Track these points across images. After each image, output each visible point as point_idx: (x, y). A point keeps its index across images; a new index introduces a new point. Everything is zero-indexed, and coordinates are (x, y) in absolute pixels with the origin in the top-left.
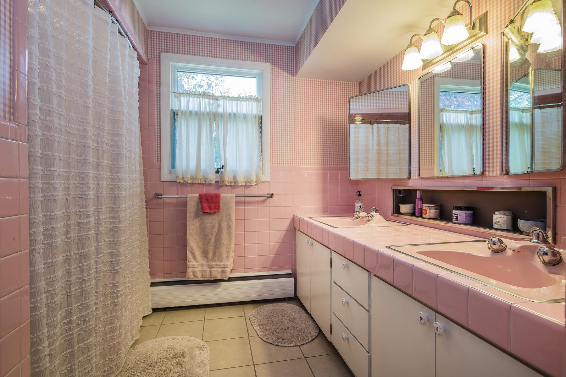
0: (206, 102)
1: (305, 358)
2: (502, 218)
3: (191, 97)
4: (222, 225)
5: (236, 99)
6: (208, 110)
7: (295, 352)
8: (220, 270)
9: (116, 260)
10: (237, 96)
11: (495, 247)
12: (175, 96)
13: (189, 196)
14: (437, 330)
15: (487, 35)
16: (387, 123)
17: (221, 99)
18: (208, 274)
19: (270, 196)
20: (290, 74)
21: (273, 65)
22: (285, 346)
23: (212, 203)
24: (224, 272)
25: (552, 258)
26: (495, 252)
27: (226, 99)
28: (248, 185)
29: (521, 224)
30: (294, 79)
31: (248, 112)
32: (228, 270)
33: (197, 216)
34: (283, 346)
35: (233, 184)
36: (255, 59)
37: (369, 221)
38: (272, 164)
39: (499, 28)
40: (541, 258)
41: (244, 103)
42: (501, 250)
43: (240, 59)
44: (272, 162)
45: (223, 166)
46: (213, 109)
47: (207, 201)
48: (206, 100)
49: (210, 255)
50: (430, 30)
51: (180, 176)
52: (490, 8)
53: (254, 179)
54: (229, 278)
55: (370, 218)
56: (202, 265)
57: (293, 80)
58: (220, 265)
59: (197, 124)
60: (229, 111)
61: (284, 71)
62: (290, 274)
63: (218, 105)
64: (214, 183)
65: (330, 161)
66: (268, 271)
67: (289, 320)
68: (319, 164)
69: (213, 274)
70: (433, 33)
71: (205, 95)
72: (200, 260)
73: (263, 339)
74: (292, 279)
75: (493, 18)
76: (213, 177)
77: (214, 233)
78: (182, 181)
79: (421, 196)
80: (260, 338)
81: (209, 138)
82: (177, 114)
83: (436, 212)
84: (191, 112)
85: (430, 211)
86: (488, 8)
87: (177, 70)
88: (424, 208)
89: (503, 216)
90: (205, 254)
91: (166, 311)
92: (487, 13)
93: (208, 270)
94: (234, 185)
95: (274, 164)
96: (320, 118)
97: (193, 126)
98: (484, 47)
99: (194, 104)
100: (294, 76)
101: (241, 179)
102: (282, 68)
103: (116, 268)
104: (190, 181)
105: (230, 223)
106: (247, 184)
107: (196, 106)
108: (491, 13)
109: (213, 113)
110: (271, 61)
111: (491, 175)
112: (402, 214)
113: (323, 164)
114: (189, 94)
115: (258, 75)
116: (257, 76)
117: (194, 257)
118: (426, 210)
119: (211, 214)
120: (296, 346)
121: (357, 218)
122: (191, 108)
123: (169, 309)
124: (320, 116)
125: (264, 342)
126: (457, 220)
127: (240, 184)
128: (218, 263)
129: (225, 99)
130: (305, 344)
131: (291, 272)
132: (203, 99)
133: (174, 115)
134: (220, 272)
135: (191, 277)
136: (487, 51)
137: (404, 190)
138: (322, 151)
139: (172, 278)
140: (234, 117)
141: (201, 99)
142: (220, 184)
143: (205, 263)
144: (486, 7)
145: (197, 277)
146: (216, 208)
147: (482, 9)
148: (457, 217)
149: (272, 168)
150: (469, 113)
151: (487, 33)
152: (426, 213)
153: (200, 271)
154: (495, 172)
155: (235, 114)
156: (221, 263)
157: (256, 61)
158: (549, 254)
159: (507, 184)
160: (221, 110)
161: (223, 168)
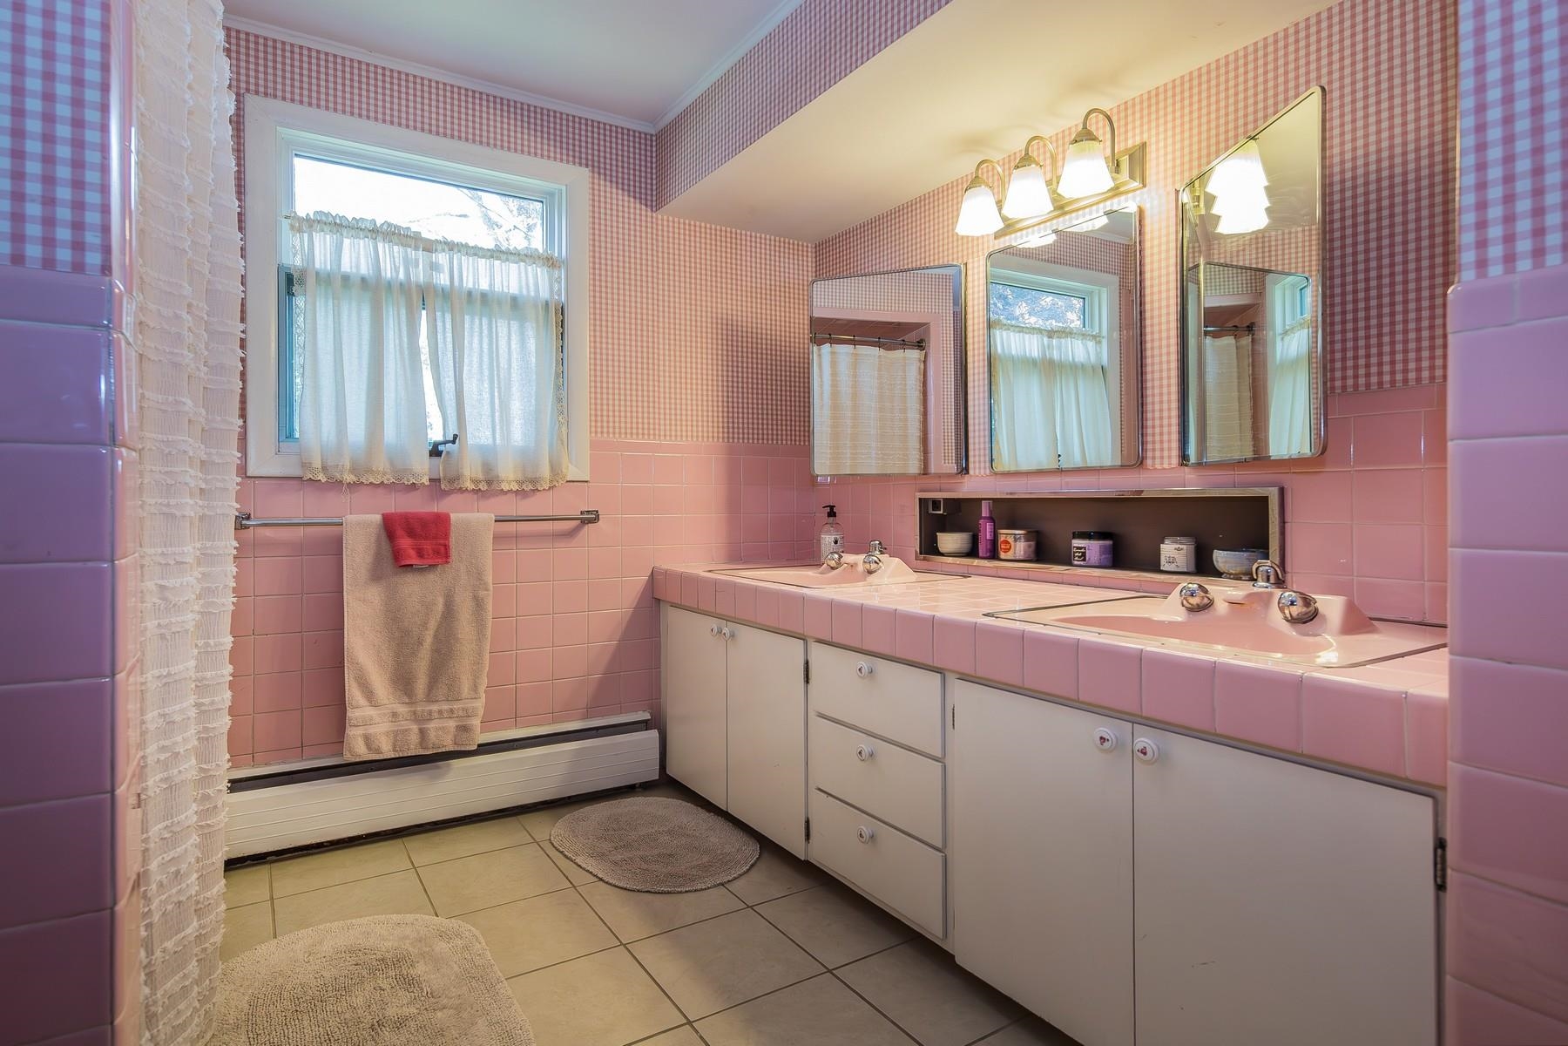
0: (396, 254)
1: (751, 907)
2: (1178, 549)
3: (345, 234)
4: (458, 599)
5: (489, 254)
6: (402, 276)
7: (716, 900)
8: (452, 724)
9: (212, 703)
10: (491, 246)
11: (1195, 601)
12: (292, 227)
13: (350, 518)
14: (1145, 754)
15: (1145, 190)
16: (854, 343)
17: (443, 251)
18: (414, 738)
19: (590, 518)
20: (641, 203)
21: (596, 175)
22: (686, 892)
23: (426, 538)
24: (464, 729)
25: (1304, 609)
26: (1193, 610)
27: (459, 251)
28: (528, 487)
29: (1221, 558)
30: (652, 217)
31: (525, 292)
32: (476, 722)
33: (376, 575)
34: (681, 892)
35: (483, 487)
36: (546, 153)
37: (870, 572)
38: (593, 435)
39: (1170, 181)
40: (1287, 612)
41: (513, 267)
42: (1207, 606)
43: (495, 145)
44: (593, 429)
45: (455, 437)
46: (420, 275)
47: (411, 533)
48: (396, 248)
49: (421, 685)
50: (1026, 160)
51: (317, 464)
52: (1149, 138)
53: (545, 472)
54: (479, 745)
55: (874, 566)
56: (394, 715)
57: (649, 219)
58: (452, 711)
59: (366, 313)
60: (469, 284)
61: (626, 193)
62: (646, 722)
63: (434, 267)
64: (427, 483)
65: (746, 431)
66: (586, 717)
67: (669, 832)
68: (718, 437)
69: (432, 736)
70: (1033, 166)
71: (394, 234)
72: (386, 702)
73: (621, 885)
74: (654, 734)
75: (1157, 158)
76: (422, 467)
77: (433, 625)
78: (322, 477)
79: (991, 512)
80: (610, 884)
81: (406, 357)
82: (302, 282)
83: (1029, 546)
84: (346, 278)
85: (1017, 544)
86: (1145, 136)
87: (294, 152)
88: (1002, 538)
89: (1181, 546)
90: (403, 682)
91: (265, 863)
92: (1143, 146)
93: (415, 728)
94: (488, 487)
95: (599, 435)
96: (719, 321)
97: (355, 318)
98: (1141, 212)
99: (355, 257)
100: (652, 210)
101: (508, 474)
102: (620, 186)
103: (215, 725)
104: (349, 478)
105: (482, 593)
106: (524, 487)
107: (363, 261)
108: (1153, 147)
109: (418, 286)
110: (590, 163)
111: (1158, 466)
112: (942, 555)
113: (728, 438)
114: (341, 225)
115: (551, 195)
116: (546, 198)
117: (369, 695)
118: (1006, 542)
119: (421, 570)
120: (715, 886)
121: (833, 568)
122: (346, 267)
123: (274, 858)
124: (719, 316)
125: (622, 891)
126: (1084, 560)
127: (505, 487)
128: (445, 707)
129: (456, 250)
130: (735, 879)
131: (647, 716)
132: (387, 246)
133: (290, 282)
134: (453, 730)
135: (358, 750)
136: (1147, 221)
137: (945, 500)
138: (725, 404)
139: (284, 763)
140: (484, 302)
141: (380, 246)
142: (443, 486)
143: (402, 709)
144: (1142, 133)
145: (378, 751)
146: (437, 553)
147: (1134, 136)
148: (1084, 554)
149: (594, 445)
150: (1045, 333)
151: (1144, 186)
152: (1009, 549)
153: (387, 734)
154: (1166, 461)
155: (484, 295)
156: (456, 706)
157: (549, 157)
158: (1299, 602)
159: (1191, 484)
160: (443, 280)
161: (453, 442)
